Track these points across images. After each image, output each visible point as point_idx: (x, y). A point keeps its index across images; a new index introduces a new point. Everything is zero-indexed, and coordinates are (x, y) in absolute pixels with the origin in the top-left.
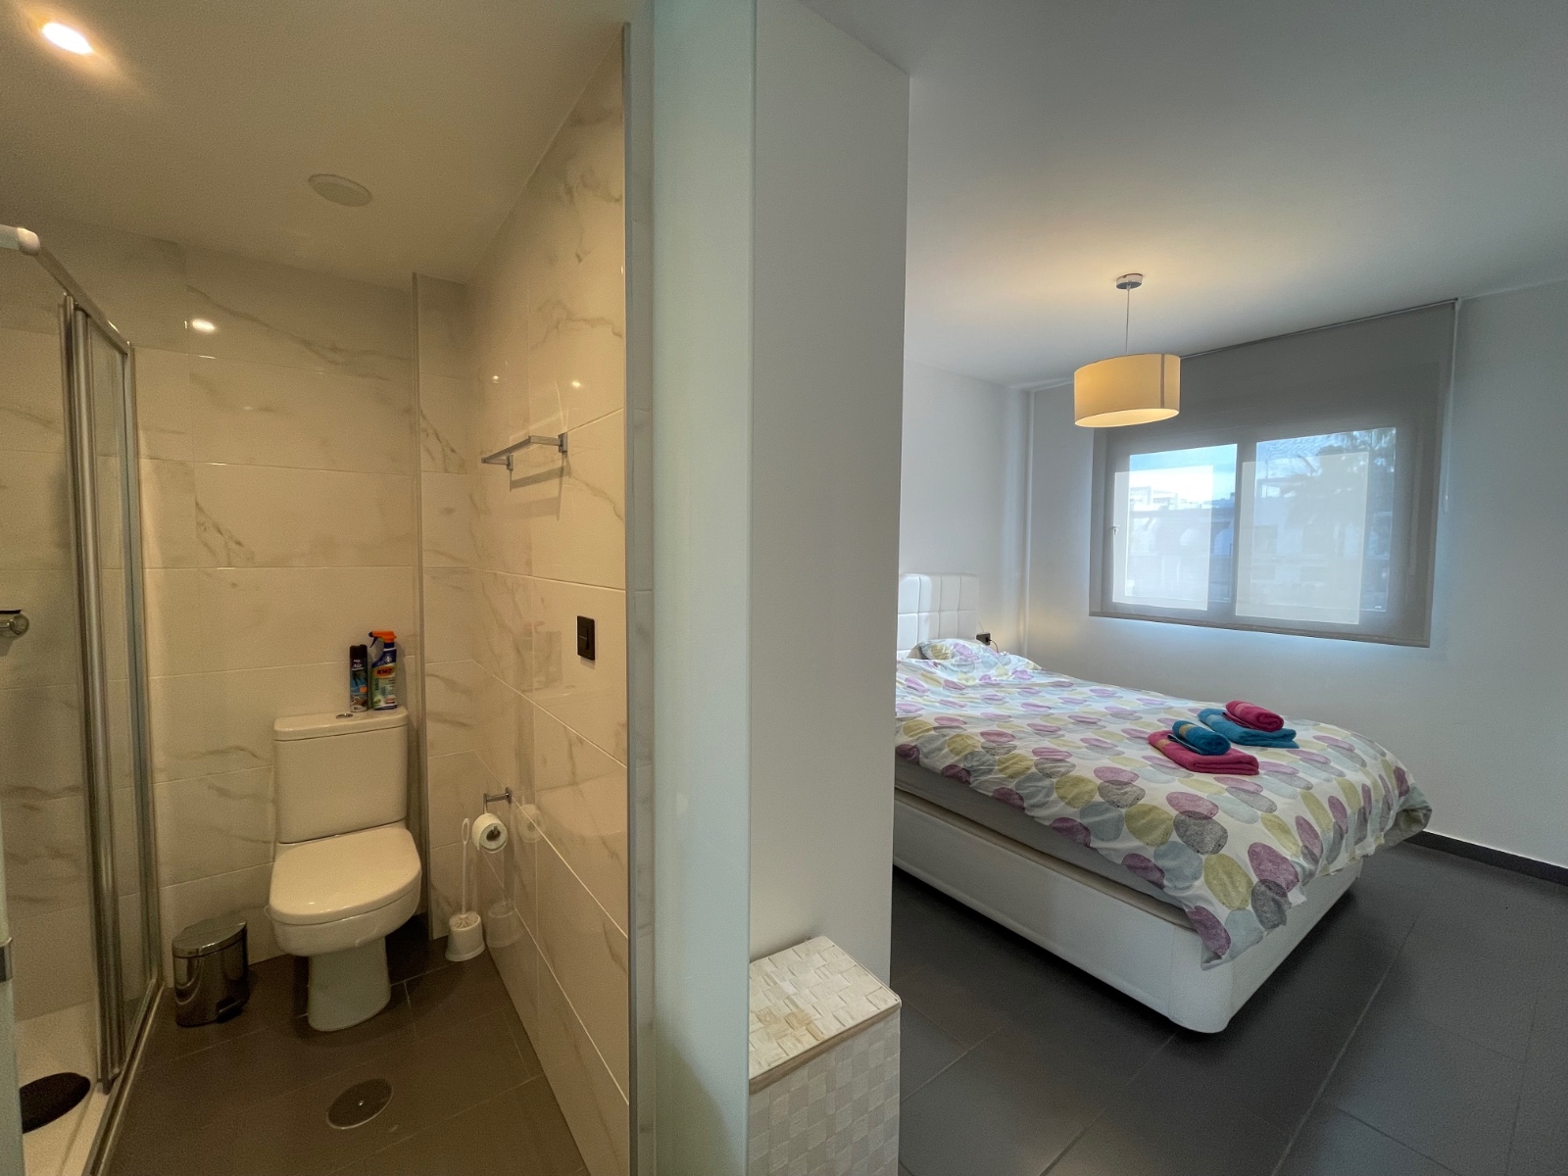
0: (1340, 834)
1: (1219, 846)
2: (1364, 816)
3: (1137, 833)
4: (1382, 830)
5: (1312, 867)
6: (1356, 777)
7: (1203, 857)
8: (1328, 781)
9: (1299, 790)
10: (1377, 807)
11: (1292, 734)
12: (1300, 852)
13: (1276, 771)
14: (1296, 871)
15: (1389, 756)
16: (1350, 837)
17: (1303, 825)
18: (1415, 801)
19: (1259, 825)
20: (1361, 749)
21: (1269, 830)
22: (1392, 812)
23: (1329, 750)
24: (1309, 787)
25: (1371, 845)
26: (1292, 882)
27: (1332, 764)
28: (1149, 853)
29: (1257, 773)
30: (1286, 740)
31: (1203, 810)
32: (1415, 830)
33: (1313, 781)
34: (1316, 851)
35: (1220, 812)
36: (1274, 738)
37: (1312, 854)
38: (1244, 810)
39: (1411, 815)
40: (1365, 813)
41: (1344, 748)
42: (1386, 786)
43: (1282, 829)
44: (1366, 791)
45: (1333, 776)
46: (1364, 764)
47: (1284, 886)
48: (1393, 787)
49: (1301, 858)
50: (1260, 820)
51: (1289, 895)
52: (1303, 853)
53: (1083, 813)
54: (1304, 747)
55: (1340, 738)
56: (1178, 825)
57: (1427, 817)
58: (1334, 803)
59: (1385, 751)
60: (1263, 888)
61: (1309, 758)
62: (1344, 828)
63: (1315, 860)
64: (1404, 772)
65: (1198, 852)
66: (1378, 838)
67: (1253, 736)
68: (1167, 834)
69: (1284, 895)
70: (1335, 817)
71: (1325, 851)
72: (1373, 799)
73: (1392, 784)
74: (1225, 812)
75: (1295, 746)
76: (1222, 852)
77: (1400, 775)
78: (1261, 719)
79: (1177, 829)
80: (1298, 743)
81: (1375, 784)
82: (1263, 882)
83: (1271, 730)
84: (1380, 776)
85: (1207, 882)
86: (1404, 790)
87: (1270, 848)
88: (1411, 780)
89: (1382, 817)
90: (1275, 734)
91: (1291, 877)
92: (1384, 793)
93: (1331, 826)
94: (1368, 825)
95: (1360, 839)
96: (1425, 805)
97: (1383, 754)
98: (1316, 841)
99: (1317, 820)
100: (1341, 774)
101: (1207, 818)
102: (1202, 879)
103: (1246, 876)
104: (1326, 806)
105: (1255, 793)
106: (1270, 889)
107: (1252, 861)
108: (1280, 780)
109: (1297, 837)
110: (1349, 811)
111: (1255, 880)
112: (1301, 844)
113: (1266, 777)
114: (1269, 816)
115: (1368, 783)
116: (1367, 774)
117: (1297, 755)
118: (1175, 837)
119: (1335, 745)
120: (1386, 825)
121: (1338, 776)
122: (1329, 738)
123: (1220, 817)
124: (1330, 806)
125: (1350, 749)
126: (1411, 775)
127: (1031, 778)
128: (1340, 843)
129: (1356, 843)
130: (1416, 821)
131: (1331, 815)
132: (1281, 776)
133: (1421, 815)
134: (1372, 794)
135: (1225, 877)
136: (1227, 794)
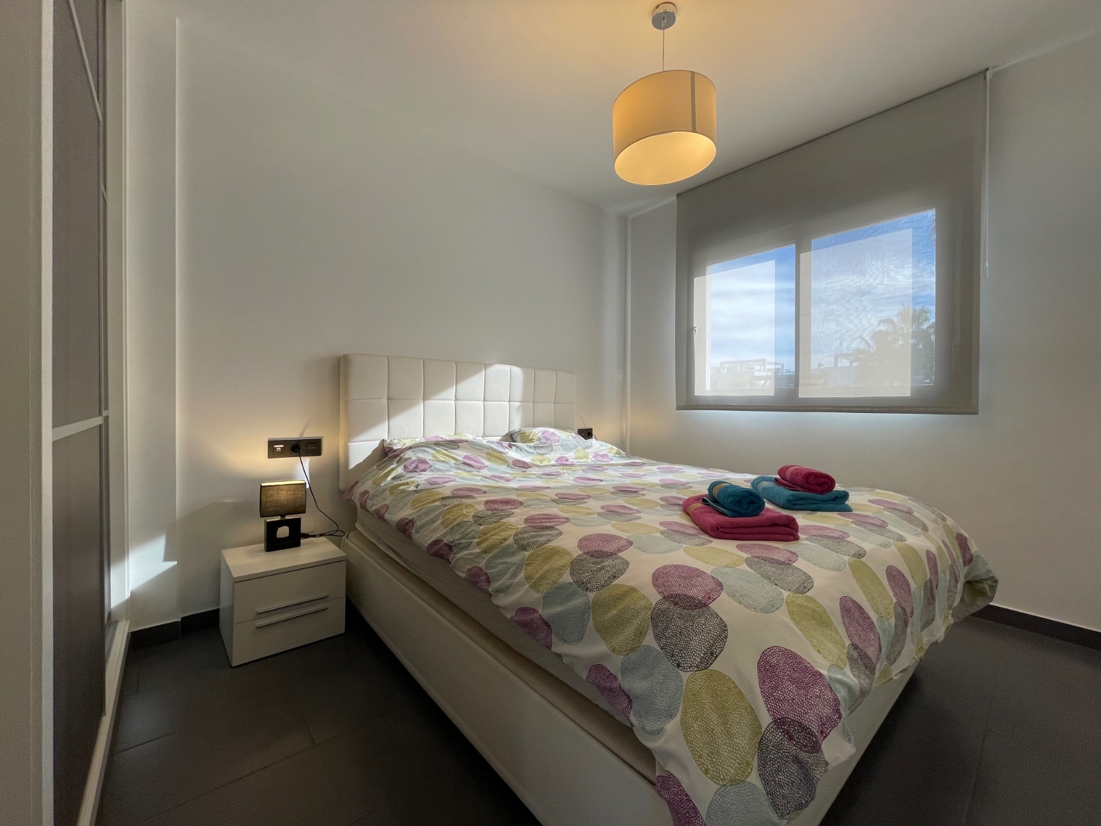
0: (903, 618)
1: (712, 655)
2: (930, 591)
3: (606, 631)
4: (950, 607)
5: (865, 682)
6: (919, 542)
7: (685, 676)
8: (885, 546)
9: (846, 558)
10: (944, 578)
11: (845, 496)
12: (844, 657)
13: (821, 535)
14: (836, 700)
15: (950, 522)
16: (915, 621)
17: (850, 609)
18: (980, 571)
19: (783, 615)
20: (920, 512)
21: (797, 623)
22: (959, 584)
23: (886, 512)
24: (860, 554)
25: (939, 630)
26: (829, 718)
27: (889, 527)
28: (614, 665)
29: (796, 538)
30: (838, 502)
31: (696, 592)
32: (981, 604)
33: (867, 546)
34: (871, 651)
35: (723, 595)
36: (825, 501)
37: (864, 656)
38: (764, 590)
39: (977, 586)
40: (931, 589)
41: (904, 511)
42: (951, 554)
43: (819, 618)
44: (931, 558)
45: (892, 541)
46: (925, 528)
47: (815, 729)
48: (957, 555)
49: (847, 669)
50: (784, 606)
51: (825, 746)
52: (851, 658)
53: (548, 600)
54: (858, 510)
55: (897, 502)
56: (658, 618)
57: (993, 588)
58: (894, 576)
59: (946, 516)
60: (779, 735)
61: (862, 521)
62: (908, 611)
63: (870, 668)
64: (966, 539)
65: (678, 666)
66: (946, 617)
67: (802, 499)
68: (641, 634)
69: (815, 748)
70: (896, 594)
71: (883, 650)
72: (939, 570)
73: (956, 551)
74: (732, 595)
75: (848, 510)
76: (717, 666)
77: (962, 542)
78: (810, 479)
79: (655, 626)
80: (852, 507)
81: (939, 549)
82: (779, 723)
83: (822, 492)
84: (943, 541)
85: (684, 726)
86: (969, 560)
87: (794, 656)
88: (974, 548)
89: (949, 591)
90: (826, 496)
91: (827, 711)
92: (950, 563)
93: (891, 609)
94: (936, 603)
95: (928, 622)
96: (991, 575)
97: (944, 519)
98: (871, 635)
99: (871, 599)
100: (901, 539)
101: (702, 605)
102: (678, 718)
103: (752, 712)
104: (885, 581)
105: (787, 564)
106: (791, 738)
107: (762, 683)
108: (824, 546)
109: (842, 630)
110: (913, 586)
111: (766, 719)
112: (847, 642)
113: (806, 542)
114: (800, 599)
115: (933, 549)
116: (929, 538)
117: (849, 518)
118: (650, 640)
119: (892, 508)
120: (953, 601)
121: (897, 540)
122: (885, 502)
123: (723, 606)
124: (889, 581)
125: (910, 512)
126: (972, 541)
127: (506, 552)
128: (904, 633)
129: (923, 628)
130: (982, 593)
131: (891, 593)
132: (825, 541)
133: (987, 586)
134: (938, 563)
135: (714, 716)
136: (745, 567)
